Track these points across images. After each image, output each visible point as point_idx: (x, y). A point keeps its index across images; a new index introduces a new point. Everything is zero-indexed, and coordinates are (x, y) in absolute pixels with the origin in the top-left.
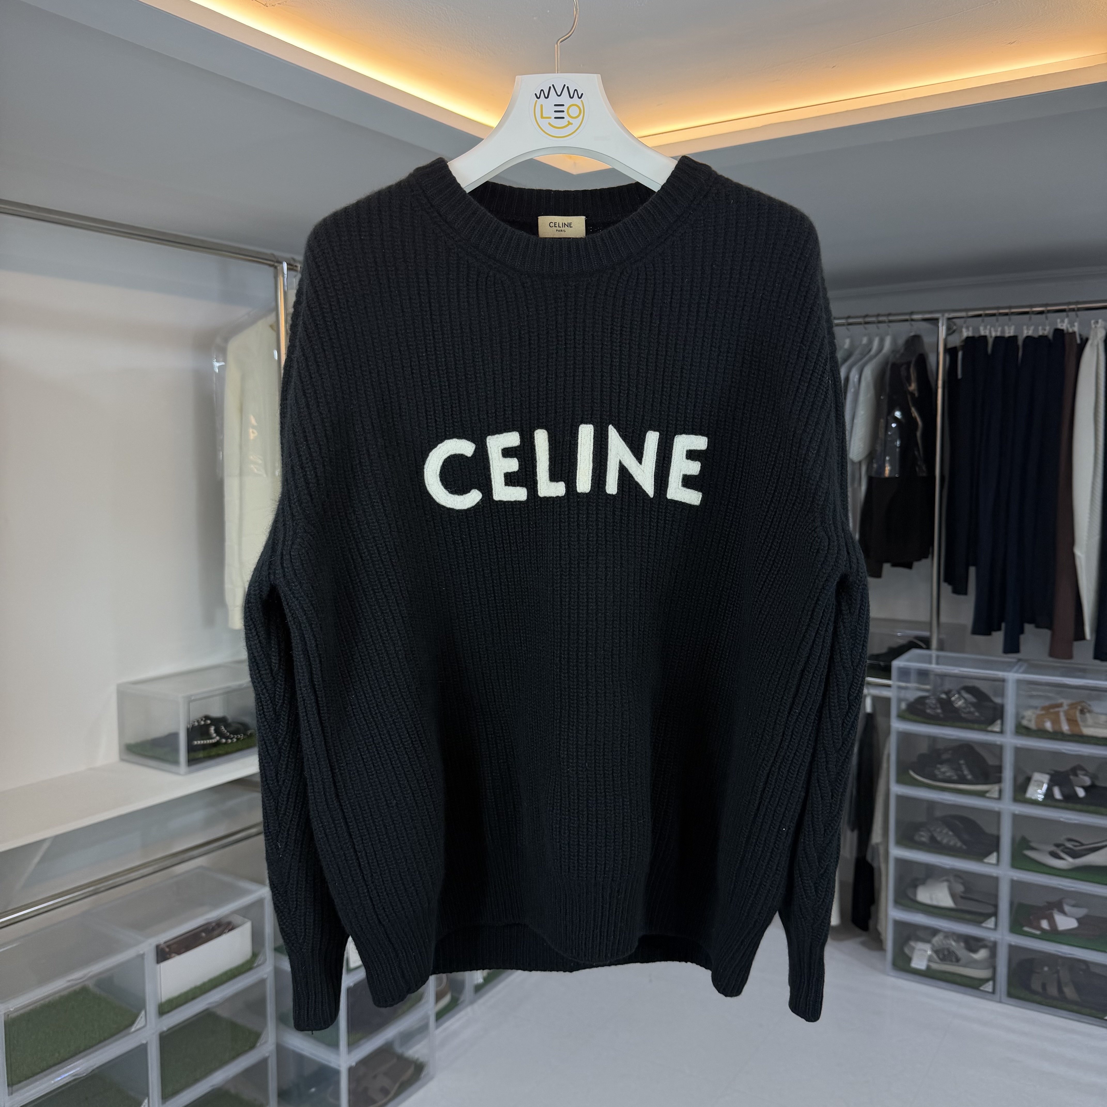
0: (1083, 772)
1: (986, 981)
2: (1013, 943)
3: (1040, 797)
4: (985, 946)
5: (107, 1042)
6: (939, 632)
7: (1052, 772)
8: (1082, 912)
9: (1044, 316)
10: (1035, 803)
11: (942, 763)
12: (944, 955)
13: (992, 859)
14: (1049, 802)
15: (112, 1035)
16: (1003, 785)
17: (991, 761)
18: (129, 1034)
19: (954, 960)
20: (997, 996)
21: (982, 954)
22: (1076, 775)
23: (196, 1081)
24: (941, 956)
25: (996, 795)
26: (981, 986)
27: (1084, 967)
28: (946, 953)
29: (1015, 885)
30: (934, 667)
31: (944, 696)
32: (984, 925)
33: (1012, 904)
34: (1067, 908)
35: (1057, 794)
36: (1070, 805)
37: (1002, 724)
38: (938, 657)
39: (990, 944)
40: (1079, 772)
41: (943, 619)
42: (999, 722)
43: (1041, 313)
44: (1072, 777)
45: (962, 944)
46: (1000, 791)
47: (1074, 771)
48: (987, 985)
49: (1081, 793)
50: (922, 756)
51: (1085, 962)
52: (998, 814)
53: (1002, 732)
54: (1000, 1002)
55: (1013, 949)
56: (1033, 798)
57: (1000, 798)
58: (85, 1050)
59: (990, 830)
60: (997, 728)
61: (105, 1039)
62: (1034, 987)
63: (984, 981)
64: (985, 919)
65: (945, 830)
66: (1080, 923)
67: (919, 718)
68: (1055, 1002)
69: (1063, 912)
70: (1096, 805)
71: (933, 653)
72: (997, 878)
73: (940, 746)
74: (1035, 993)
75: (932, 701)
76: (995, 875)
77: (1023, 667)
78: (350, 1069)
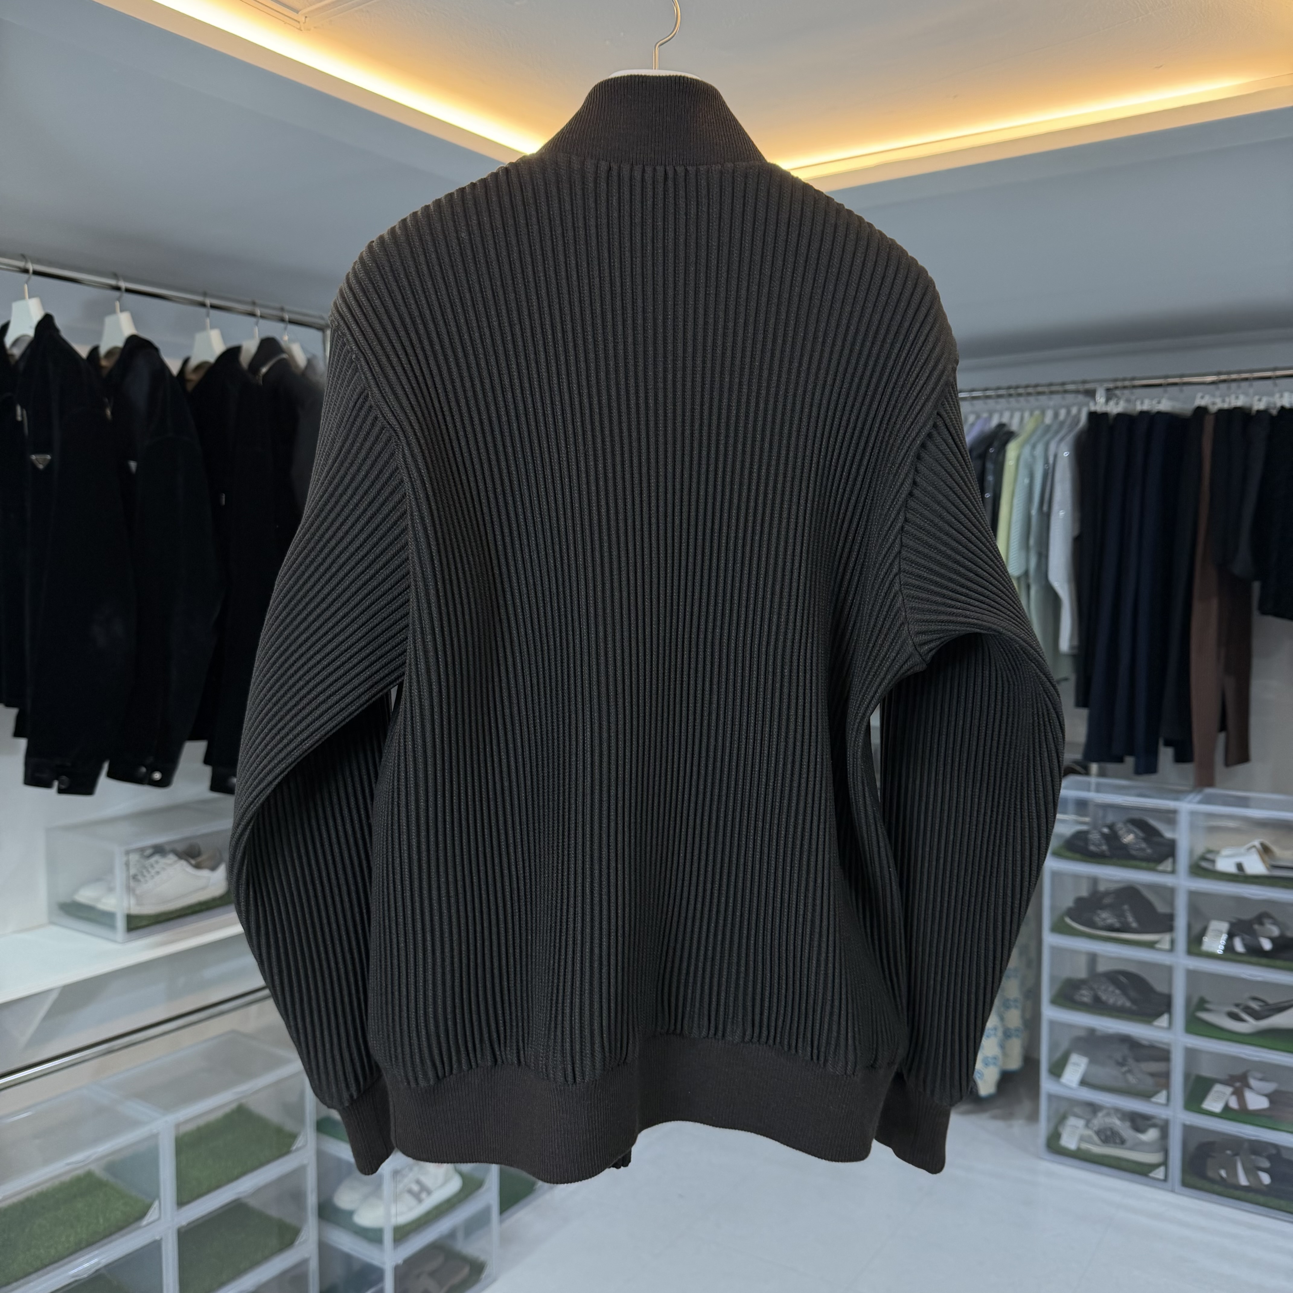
0: (1270, 921)
1: (1157, 1166)
2: (1188, 1123)
3: (1219, 949)
4: (1154, 1126)
7: (1234, 921)
8: (1270, 1086)
10: (1212, 956)
11: (1103, 908)
12: (1107, 1137)
13: (1163, 1021)
14: (1229, 955)
15: (120, 1228)
16: (1175, 934)
17: (1161, 908)
18: (140, 1227)
19: (1118, 1141)
20: (1169, 1184)
21: (1152, 1135)
22: (1261, 924)
24: (1103, 1138)
25: (1167, 946)
26: (1150, 1171)
27: (1273, 1152)
28: (1109, 1133)
29: (1191, 1054)
30: (1093, 795)
31: (1106, 830)
32: (1154, 1100)
33: (1187, 1075)
34: (1253, 1082)
35: (1239, 946)
36: (1254, 959)
37: (1174, 862)
38: (1098, 784)
39: (1160, 1123)
40: (1266, 920)
42: (1170, 861)
44: (1256, 927)
45: (1128, 1124)
46: (1173, 942)
47: (1260, 919)
48: (1157, 1171)
49: (1267, 945)
50: (1079, 901)
51: (1274, 1145)
52: (1169, 970)
53: (1173, 872)
54: (1173, 1191)
55: (1188, 1130)
56: (1211, 950)
57: (1172, 949)
59: (1160, 987)
60: (1167, 866)
62: (1210, 1174)
63: (1154, 1167)
64: (1155, 1093)
65: (1111, 988)
66: (1271, 1102)
67: (1078, 856)
68: (1238, 1193)
69: (1249, 1087)
70: (1286, 959)
71: (1093, 780)
72: (1169, 1044)
73: (1102, 888)
74: (1212, 1181)
75: (1095, 836)
76: (1166, 1040)
77: (1199, 797)
78: (397, 1268)
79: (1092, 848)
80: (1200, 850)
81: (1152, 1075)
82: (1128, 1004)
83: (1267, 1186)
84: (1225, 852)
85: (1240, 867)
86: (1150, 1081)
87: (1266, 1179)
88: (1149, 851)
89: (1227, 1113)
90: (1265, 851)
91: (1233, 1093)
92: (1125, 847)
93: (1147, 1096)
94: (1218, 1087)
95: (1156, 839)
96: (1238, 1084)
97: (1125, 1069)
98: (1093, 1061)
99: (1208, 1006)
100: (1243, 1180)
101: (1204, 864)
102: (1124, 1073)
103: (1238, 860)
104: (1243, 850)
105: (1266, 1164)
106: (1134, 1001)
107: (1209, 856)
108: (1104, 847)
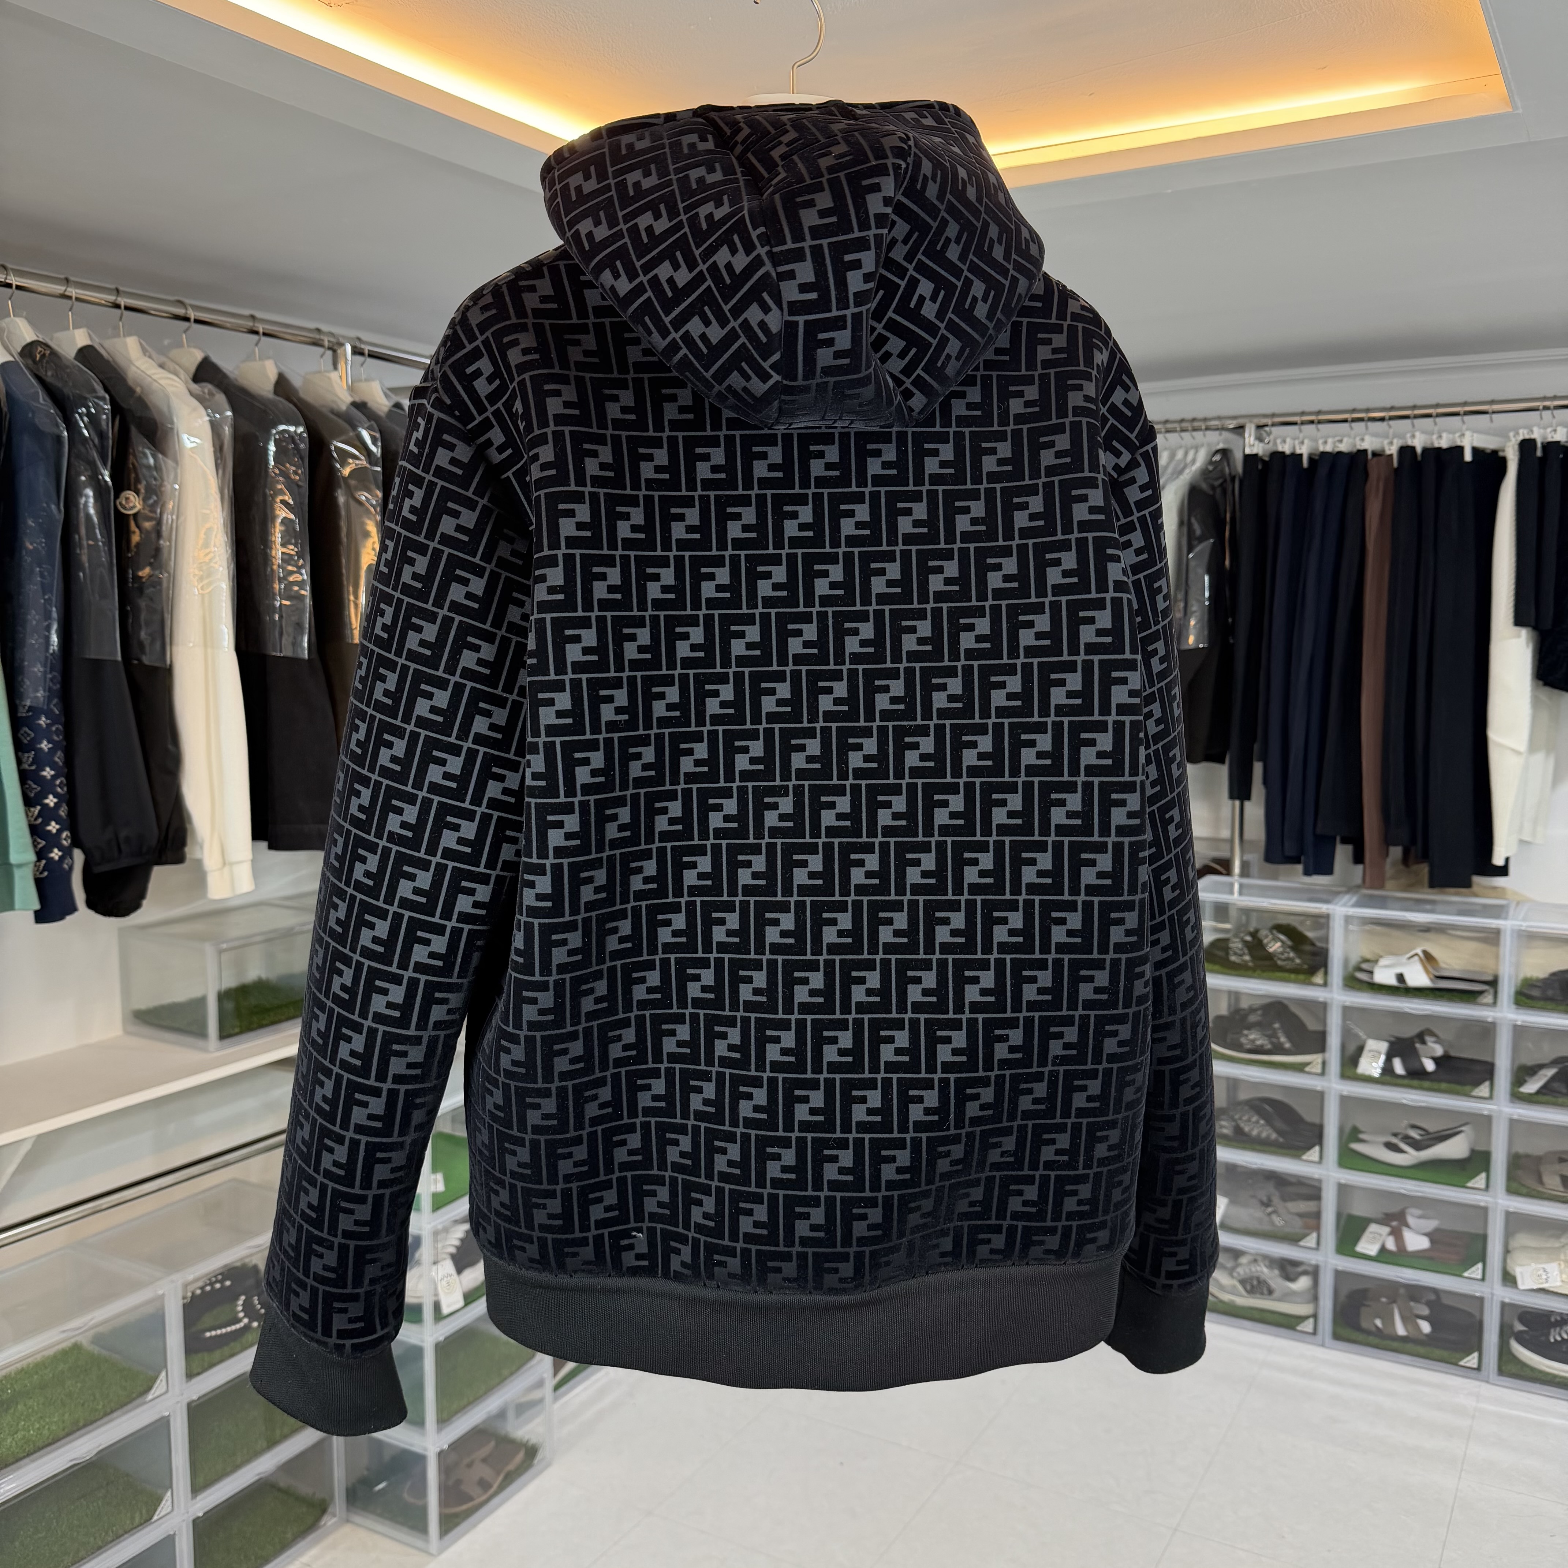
0: (1433, 1039)
1: (1305, 1318)
2: (1340, 1268)
3: (1376, 1072)
4: (1304, 1273)
5: (115, 1415)
6: (1243, 851)
7: (1393, 1039)
8: (1431, 1225)
9: (1385, 423)
10: (1368, 1080)
11: (1250, 1027)
12: (1252, 1286)
13: (1313, 1154)
14: (1388, 1078)
15: (122, 1405)
16: (1327, 1055)
17: (1312, 1025)
18: (145, 1403)
19: (1265, 1291)
20: (1319, 1337)
21: (1302, 1283)
22: (1424, 1042)
23: (236, 1468)
24: (1248, 1288)
25: (1318, 1069)
26: (1298, 1325)
27: (1432, 1297)
28: (1255, 1282)
29: (1343, 1189)
30: (1236, 898)
31: (1248, 938)
32: (1302, 1243)
33: (1339, 1215)
34: (1411, 1220)
36: (1416, 1082)
37: (1326, 973)
38: (1241, 886)
39: (1310, 1269)
40: (1429, 1039)
41: (1247, 836)
42: (1322, 971)
43: (1382, 419)
44: (1418, 1045)
45: (1276, 1271)
46: (1324, 1063)
47: (1421, 1037)
48: (1306, 1323)
49: (1430, 1066)
50: (1219, 1019)
51: (1435, 1291)
52: (1320, 1096)
53: (1325, 984)
54: (1323, 1345)
55: (1339, 1275)
56: (1367, 1073)
57: (1323, 1073)
58: (85, 1426)
59: (1309, 1117)
60: (1318, 979)
61: (112, 1412)
62: (1364, 1324)
63: (1302, 1319)
64: (1304, 1236)
65: (1254, 1119)
66: (1432, 1241)
67: (1217, 967)
68: (1395, 1344)
69: (1408, 1226)
70: (1449, 1082)
71: (1236, 880)
72: (1320, 1181)
73: (1244, 1004)
74: (1368, 1332)
75: (1236, 945)
76: (1316, 1176)
77: (1354, 899)
78: (441, 1454)
79: (1233, 958)
80: (1354, 959)
81: (1301, 1215)
82: (1274, 1136)
83: (1427, 1335)
84: (1383, 962)
85: (1400, 978)
86: (1298, 1223)
87: (1425, 1327)
88: (1298, 961)
89: (1383, 1256)
90: (1428, 958)
91: (1391, 1233)
92: (1270, 957)
93: (1294, 1239)
94: (1373, 1228)
95: (1308, 948)
96: (1394, 1223)
97: (1270, 1210)
98: (1233, 1202)
99: (1362, 1136)
100: (1401, 1330)
101: (1361, 976)
102: (1269, 1214)
103: (1399, 970)
104: (1404, 959)
105: (1426, 1311)
106: (1279, 1132)
107: (1365, 966)
108: (1247, 958)
